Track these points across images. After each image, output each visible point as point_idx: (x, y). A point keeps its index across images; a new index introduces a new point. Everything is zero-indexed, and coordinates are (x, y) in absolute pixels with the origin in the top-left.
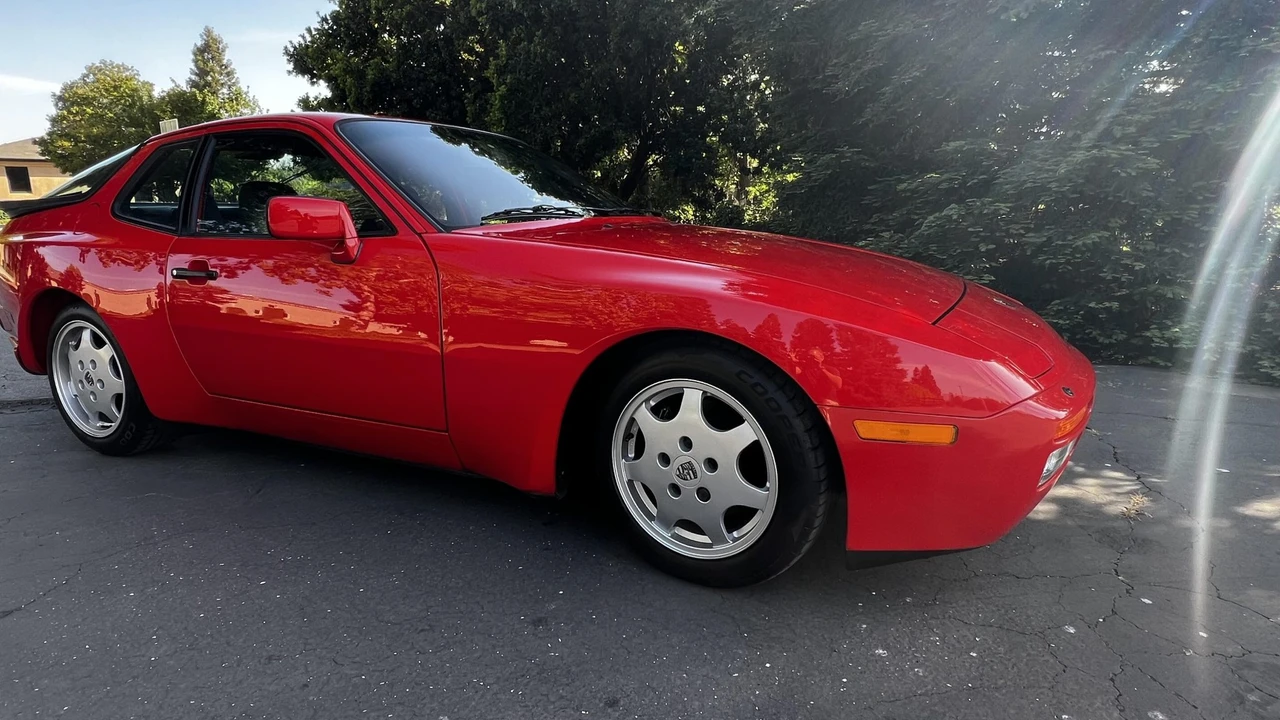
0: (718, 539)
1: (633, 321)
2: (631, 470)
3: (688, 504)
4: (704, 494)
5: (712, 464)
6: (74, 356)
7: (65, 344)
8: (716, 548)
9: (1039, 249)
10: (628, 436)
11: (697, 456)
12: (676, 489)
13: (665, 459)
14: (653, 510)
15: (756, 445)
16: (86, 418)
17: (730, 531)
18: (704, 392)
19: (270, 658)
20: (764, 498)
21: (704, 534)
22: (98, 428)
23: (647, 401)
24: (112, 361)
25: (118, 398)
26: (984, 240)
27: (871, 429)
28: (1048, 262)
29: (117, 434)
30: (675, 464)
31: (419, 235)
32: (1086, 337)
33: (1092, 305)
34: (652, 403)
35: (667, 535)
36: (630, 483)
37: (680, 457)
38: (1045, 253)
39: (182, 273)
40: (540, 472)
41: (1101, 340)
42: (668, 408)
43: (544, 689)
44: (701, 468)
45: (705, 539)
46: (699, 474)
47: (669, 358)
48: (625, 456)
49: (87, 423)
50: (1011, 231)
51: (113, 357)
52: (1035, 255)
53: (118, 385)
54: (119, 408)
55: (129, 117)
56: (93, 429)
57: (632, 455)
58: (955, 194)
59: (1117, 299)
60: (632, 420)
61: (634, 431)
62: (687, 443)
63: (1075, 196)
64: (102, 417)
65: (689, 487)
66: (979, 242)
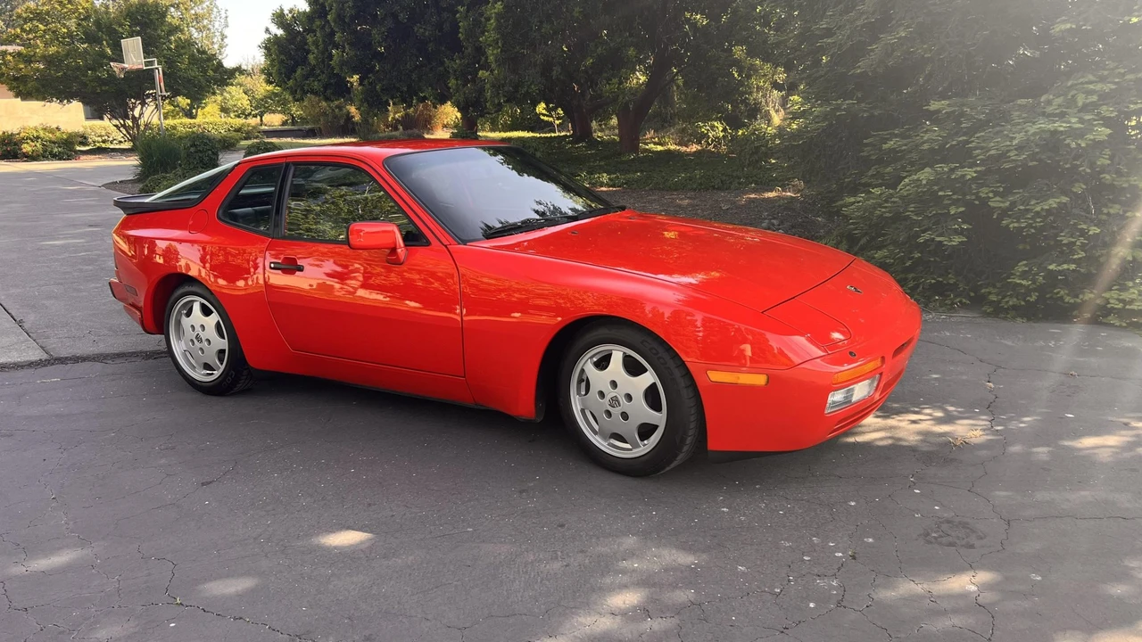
0: (635, 446)
1: (595, 304)
2: (583, 402)
3: (617, 424)
4: (625, 416)
5: (629, 397)
6: (186, 321)
7: (179, 313)
8: (634, 451)
9: (1004, 213)
10: (580, 381)
11: (620, 393)
12: (609, 414)
13: (602, 394)
14: (596, 427)
15: (653, 386)
16: (193, 367)
17: (642, 440)
18: (624, 353)
19: (370, 505)
20: (659, 418)
21: (627, 443)
22: (204, 375)
23: (591, 358)
24: (218, 326)
25: (221, 352)
26: (956, 203)
27: (716, 376)
28: (1011, 226)
29: (220, 379)
30: (608, 397)
31: (446, 246)
32: (1055, 296)
33: (1052, 267)
34: (595, 359)
35: (605, 444)
36: (583, 411)
37: (610, 393)
38: (1009, 216)
39: (278, 266)
40: (525, 404)
41: (1067, 299)
42: (603, 363)
43: (525, 520)
44: (623, 400)
45: (628, 446)
46: (621, 402)
47: (603, 332)
48: (579, 393)
49: (195, 371)
50: (981, 194)
51: (218, 323)
52: (1001, 218)
53: (223, 344)
54: (221, 361)
55: (84, 33)
56: (199, 375)
57: (583, 393)
58: (938, 155)
59: (1074, 261)
60: (583, 371)
61: (584, 377)
62: (614, 384)
63: (1035, 163)
64: (207, 366)
65: (616, 411)
66: (951, 205)
